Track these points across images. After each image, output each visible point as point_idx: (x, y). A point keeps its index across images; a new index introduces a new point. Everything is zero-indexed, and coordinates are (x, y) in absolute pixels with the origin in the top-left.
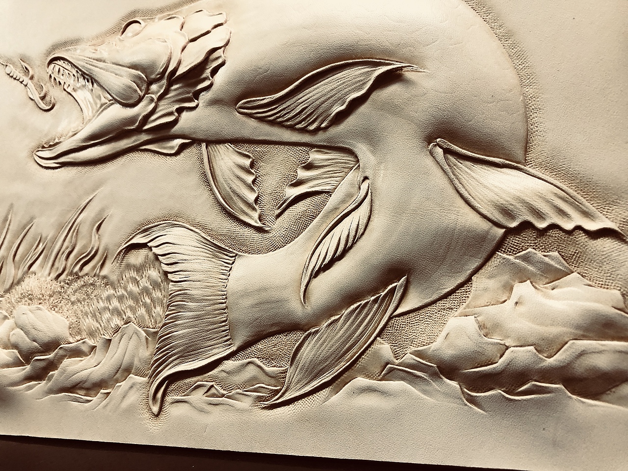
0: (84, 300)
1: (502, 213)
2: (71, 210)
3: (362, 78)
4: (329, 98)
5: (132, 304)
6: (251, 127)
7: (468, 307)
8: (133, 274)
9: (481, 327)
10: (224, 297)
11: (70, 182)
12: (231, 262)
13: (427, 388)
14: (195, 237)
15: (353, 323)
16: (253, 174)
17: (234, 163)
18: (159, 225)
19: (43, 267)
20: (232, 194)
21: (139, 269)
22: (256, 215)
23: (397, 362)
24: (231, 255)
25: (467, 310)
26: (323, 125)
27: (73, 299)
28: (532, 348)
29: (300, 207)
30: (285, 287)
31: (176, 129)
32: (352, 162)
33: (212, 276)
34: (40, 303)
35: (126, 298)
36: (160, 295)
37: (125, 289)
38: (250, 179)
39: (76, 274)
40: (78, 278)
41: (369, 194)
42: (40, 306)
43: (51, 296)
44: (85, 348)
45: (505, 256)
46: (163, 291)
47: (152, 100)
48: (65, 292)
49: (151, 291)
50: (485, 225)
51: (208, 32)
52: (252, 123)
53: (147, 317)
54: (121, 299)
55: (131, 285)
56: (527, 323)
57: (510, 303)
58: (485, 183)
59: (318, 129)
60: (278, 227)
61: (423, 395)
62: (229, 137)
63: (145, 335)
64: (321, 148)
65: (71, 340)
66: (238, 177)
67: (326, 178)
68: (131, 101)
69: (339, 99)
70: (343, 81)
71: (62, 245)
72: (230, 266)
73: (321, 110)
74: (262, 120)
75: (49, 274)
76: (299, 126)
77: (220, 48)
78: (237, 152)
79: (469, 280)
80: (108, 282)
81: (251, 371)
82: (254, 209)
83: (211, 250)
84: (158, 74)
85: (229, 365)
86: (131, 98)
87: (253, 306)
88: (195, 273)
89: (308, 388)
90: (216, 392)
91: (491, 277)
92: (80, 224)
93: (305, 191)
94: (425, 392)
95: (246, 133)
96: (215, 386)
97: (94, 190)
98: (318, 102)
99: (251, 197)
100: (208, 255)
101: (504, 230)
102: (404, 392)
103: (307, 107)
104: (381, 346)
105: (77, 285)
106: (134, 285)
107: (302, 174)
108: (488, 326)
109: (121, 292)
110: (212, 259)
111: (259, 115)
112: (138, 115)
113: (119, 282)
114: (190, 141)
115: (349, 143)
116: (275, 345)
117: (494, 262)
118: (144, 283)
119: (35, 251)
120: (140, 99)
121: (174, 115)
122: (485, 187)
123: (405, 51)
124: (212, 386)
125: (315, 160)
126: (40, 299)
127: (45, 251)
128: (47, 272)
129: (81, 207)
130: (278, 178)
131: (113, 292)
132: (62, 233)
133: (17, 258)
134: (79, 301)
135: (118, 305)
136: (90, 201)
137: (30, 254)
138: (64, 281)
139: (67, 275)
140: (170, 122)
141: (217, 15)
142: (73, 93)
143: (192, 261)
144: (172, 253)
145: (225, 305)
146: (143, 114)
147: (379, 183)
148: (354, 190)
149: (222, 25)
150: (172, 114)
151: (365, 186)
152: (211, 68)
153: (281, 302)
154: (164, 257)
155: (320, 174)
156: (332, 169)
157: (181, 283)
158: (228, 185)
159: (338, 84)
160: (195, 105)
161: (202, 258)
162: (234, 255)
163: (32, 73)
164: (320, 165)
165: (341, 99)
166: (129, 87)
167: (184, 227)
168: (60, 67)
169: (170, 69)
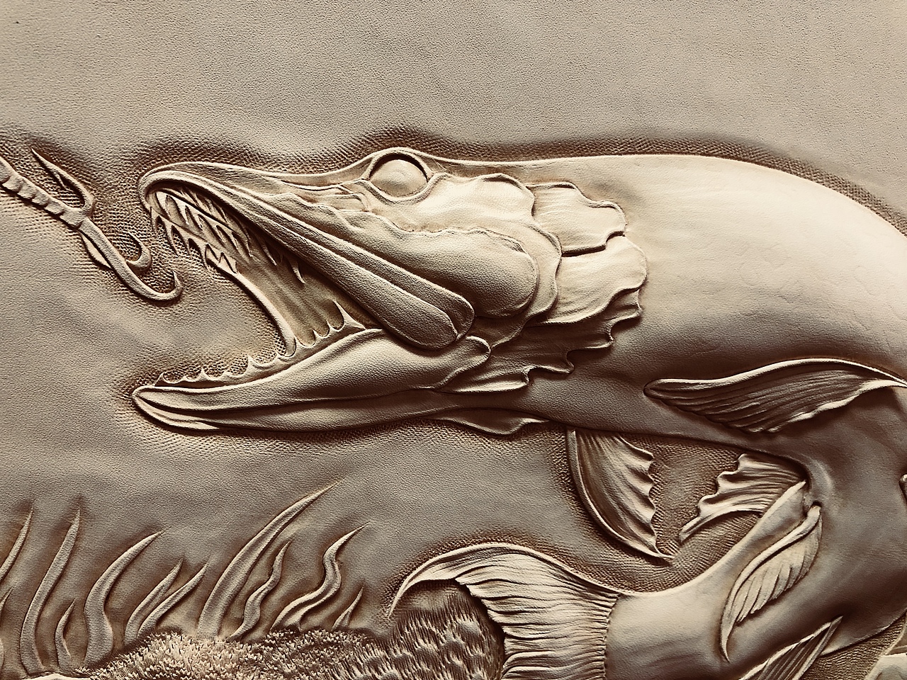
0: (315, 669)
2: (260, 518)
3: (845, 386)
4: (793, 400)
5: (425, 668)
6: (662, 418)
7: (900, 644)
8: (426, 624)
10: (603, 652)
12: (611, 605)
14: (550, 570)
16: (651, 481)
17: (627, 466)
18: (478, 550)
19: (198, 620)
20: (619, 511)
21: (439, 618)
22: (651, 540)
24: (611, 595)
25: (899, 647)
26: (772, 430)
27: (287, 671)
33: (581, 625)
35: (412, 660)
36: (481, 653)
37: (411, 648)
38: (646, 488)
39: (293, 627)
40: (298, 634)
41: (820, 524)
43: (234, 671)
46: (487, 647)
47: (481, 349)
48: (267, 659)
49: (464, 647)
51: (602, 248)
52: (664, 412)
54: (400, 664)
55: (421, 641)
59: (764, 433)
62: (621, 429)
66: (632, 488)
67: (756, 493)
68: (437, 345)
69: (806, 404)
70: (820, 383)
71: (246, 579)
72: (611, 610)
73: (776, 412)
74: (682, 410)
75: (219, 632)
76: (737, 425)
77: (634, 290)
78: (632, 449)
79: (903, 616)
80: (369, 637)
82: (651, 533)
83: (578, 589)
86: (437, 339)
88: (559, 626)
92: (291, 541)
93: (729, 511)
95: (651, 424)
97: (319, 483)
98: (775, 403)
99: (647, 514)
100: (573, 597)
103: (757, 405)
105: (293, 645)
106: (427, 641)
107: (725, 486)
109: (399, 653)
110: (580, 602)
111: (679, 403)
112: (446, 370)
113: (395, 638)
114: (543, 421)
115: (799, 457)
118: (449, 636)
119: (170, 591)
120: (454, 344)
121: (525, 381)
125: (747, 469)
127: (199, 590)
128: (213, 627)
129: (290, 513)
130: (688, 488)
131: (380, 653)
132: (243, 558)
133: (116, 604)
134: (301, 671)
135: (394, 671)
136: (312, 502)
137: (155, 596)
138: (261, 641)
139: (267, 631)
140: (514, 390)
141: (603, 207)
142: (239, 277)
143: (550, 609)
144: (516, 597)
145: (603, 663)
146: (459, 370)
147: (834, 512)
148: (796, 516)
149: (620, 234)
150: (520, 377)
151: (814, 513)
152: (614, 321)
153: (693, 656)
154: (495, 602)
155: (749, 488)
156: (766, 482)
157: (533, 641)
158: (616, 498)
159: (811, 385)
160: (567, 371)
161: (564, 602)
162: (616, 595)
163: (89, 198)
164: (751, 475)
165: (810, 404)
166: (437, 320)
167: (529, 554)
168: (191, 208)
169: (537, 309)
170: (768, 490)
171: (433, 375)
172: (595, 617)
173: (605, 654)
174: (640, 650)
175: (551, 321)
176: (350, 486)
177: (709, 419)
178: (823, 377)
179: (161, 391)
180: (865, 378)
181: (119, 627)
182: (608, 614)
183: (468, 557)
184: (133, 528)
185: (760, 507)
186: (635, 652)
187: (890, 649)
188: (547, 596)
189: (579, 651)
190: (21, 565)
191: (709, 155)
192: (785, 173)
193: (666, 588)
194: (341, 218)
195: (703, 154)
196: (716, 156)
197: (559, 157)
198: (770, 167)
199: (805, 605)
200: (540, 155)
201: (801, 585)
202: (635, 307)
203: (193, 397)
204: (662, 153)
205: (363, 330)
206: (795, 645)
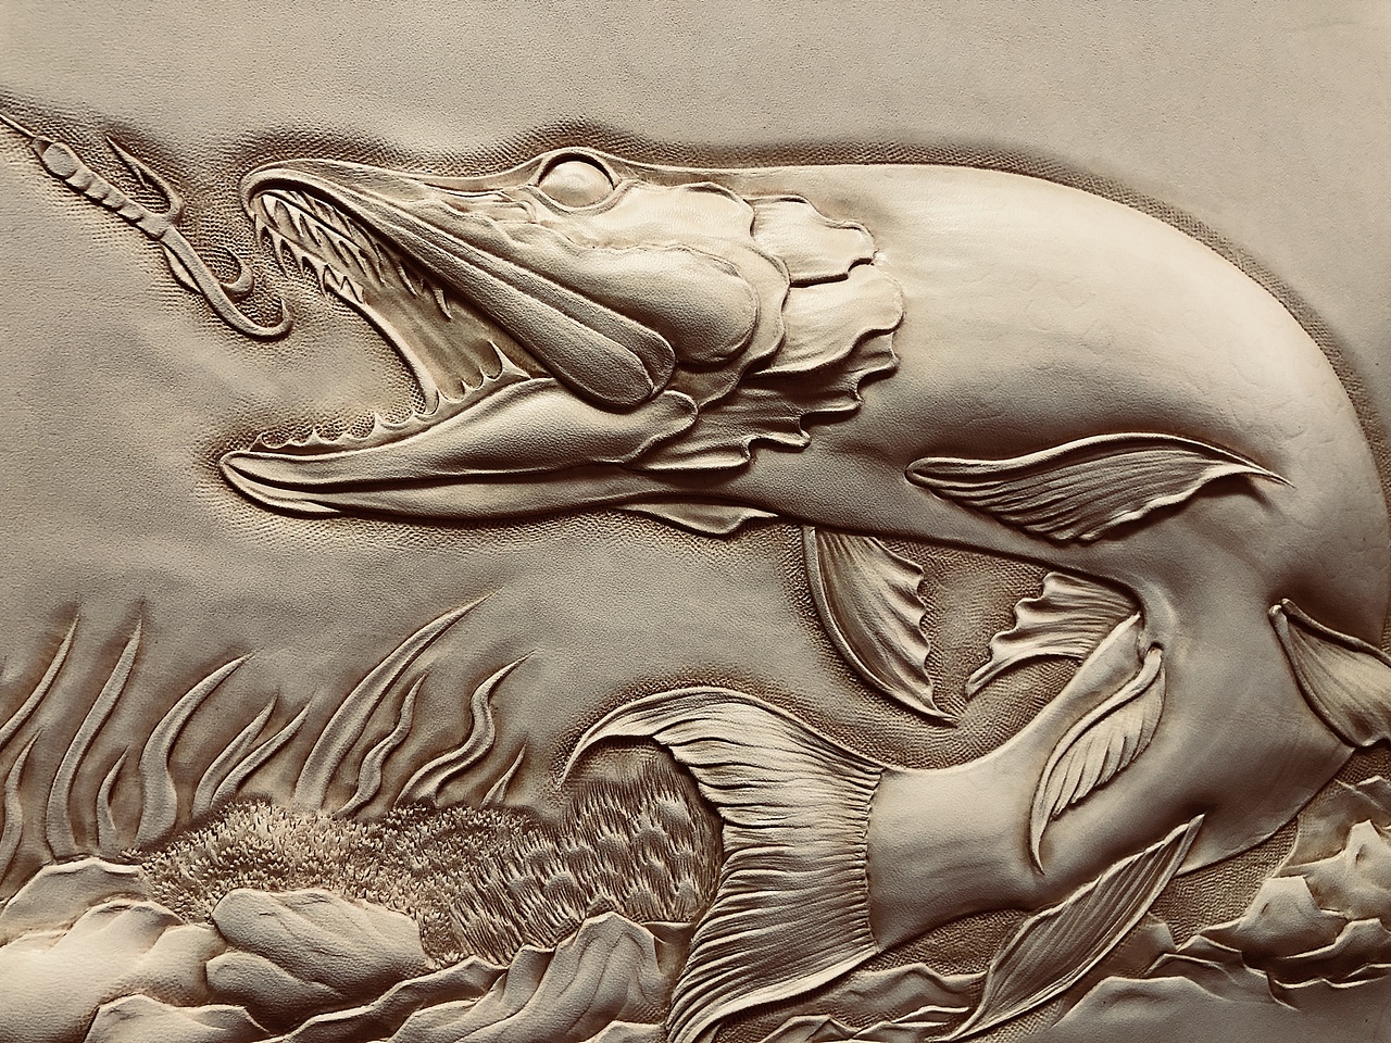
0: (456, 865)
1: (1355, 725)
2: (385, 639)
3: (1182, 473)
4: (1112, 493)
5: (612, 871)
6: (932, 514)
7: (1292, 861)
8: (613, 804)
9: (1314, 890)
10: (862, 855)
11: (384, 564)
12: (873, 784)
13: (1219, 983)
14: (785, 728)
15: (1113, 894)
16: (922, 606)
17: (886, 581)
18: (684, 696)
19: (294, 785)
20: (878, 645)
21: (630, 794)
22: (927, 692)
23: (1180, 947)
24: (872, 769)
25: (1291, 867)
26: (1087, 536)
27: (416, 866)
28: (1377, 920)
29: (1021, 683)
31: (738, 485)
32: (1124, 609)
33: (832, 813)
34: (315, 884)
35: (593, 857)
37: (591, 839)
38: (914, 616)
39: (426, 801)
40: (433, 811)
41: (1163, 675)
42: (318, 891)
43: (343, 861)
44: (470, 979)
45: (1344, 785)
46: (698, 842)
47: (685, 409)
48: (390, 848)
49: (666, 840)
50: (1331, 742)
51: (843, 277)
52: (935, 504)
53: (655, 898)
54: (575, 862)
55: (605, 828)
56: (1374, 886)
57: (1348, 855)
58: (1336, 676)
59: (1076, 540)
60: (973, 717)
61: (1212, 995)
63: (653, 936)
64: (1066, 573)
65: (431, 964)
66: (895, 613)
67: (1071, 631)
68: (625, 400)
69: (1131, 499)
70: (1147, 469)
71: (364, 727)
72: (871, 792)
73: (1088, 510)
74: (961, 503)
75: (323, 804)
76: (1037, 528)
77: (886, 332)
78: (894, 559)
79: (1294, 821)
80: (531, 821)
81: (914, 986)
82: (925, 681)
83: (824, 758)
85: (870, 977)
86: (624, 391)
88: (798, 809)
89: (1027, 1005)
90: (834, 1031)
91: (1322, 815)
92: (427, 675)
93: (1034, 654)
94: (1215, 990)
95: (920, 524)
96: (834, 1021)
97: (469, 594)
98: (1087, 496)
99: (918, 654)
100: (818, 769)
101: (1352, 750)
102: (1185, 993)
103: (1063, 499)
104: (1155, 926)
105: (425, 828)
106: (614, 829)
107: (1026, 618)
108: (1323, 891)
109: (576, 845)
110: (829, 778)
111: (955, 493)
112: (641, 436)
113: (568, 823)
114: (771, 515)
115: (1128, 578)
116: (963, 936)
117: (1334, 793)
118: (646, 823)
119: (258, 741)
120: (648, 400)
121: (746, 456)
122: (1336, 682)
123: (1259, 442)
124: (829, 1021)
125: (1056, 594)
126: (312, 872)
127: (298, 742)
128: (315, 796)
129: (426, 634)
130: (974, 619)
131: (549, 845)
132: (360, 698)
133: (185, 757)
134: (436, 868)
135: (567, 873)
136: (457, 619)
137: (238, 747)
138: (381, 820)
139: (390, 806)
140: (730, 468)
141: (844, 228)
142: (366, 308)
143: (786, 784)
144: (734, 764)
145: (864, 871)
146: (656, 437)
147: (1181, 658)
148: (1130, 664)
149: (867, 261)
150: (736, 449)
151: (1153, 660)
152: (860, 374)
153: (991, 864)
154: (708, 771)
155: (1061, 623)
156: (1084, 616)
157: (763, 830)
158: (872, 626)
159: (1135, 471)
160: (800, 442)
161: (806, 775)
162: (880, 770)
163: (176, 201)
164: (1063, 604)
165: (1136, 499)
166: (625, 365)
167: (755, 704)
168: (306, 216)
169: (757, 352)
170: (1088, 627)
171: (621, 443)
172: (850, 802)
173: (867, 858)
174: (917, 852)
175: (775, 369)
176: (509, 597)
177: (998, 518)
179: (259, 458)
180: (1207, 461)
181: (186, 791)
182: (868, 798)
183: (672, 705)
184: (213, 648)
185: (1077, 650)
186: (910, 856)
187: (1278, 869)
188: (781, 765)
189: (829, 850)
190: (58, 695)
191: (985, 167)
192: (1087, 193)
193: (951, 764)
194: (500, 231)
195: (977, 166)
196: (993, 168)
197: (787, 165)
198: (1065, 184)
199: (1148, 794)
200: (761, 161)
201: (1142, 763)
202: (888, 354)
203: (300, 467)
204: (922, 163)
205: (526, 379)
206: (1139, 855)
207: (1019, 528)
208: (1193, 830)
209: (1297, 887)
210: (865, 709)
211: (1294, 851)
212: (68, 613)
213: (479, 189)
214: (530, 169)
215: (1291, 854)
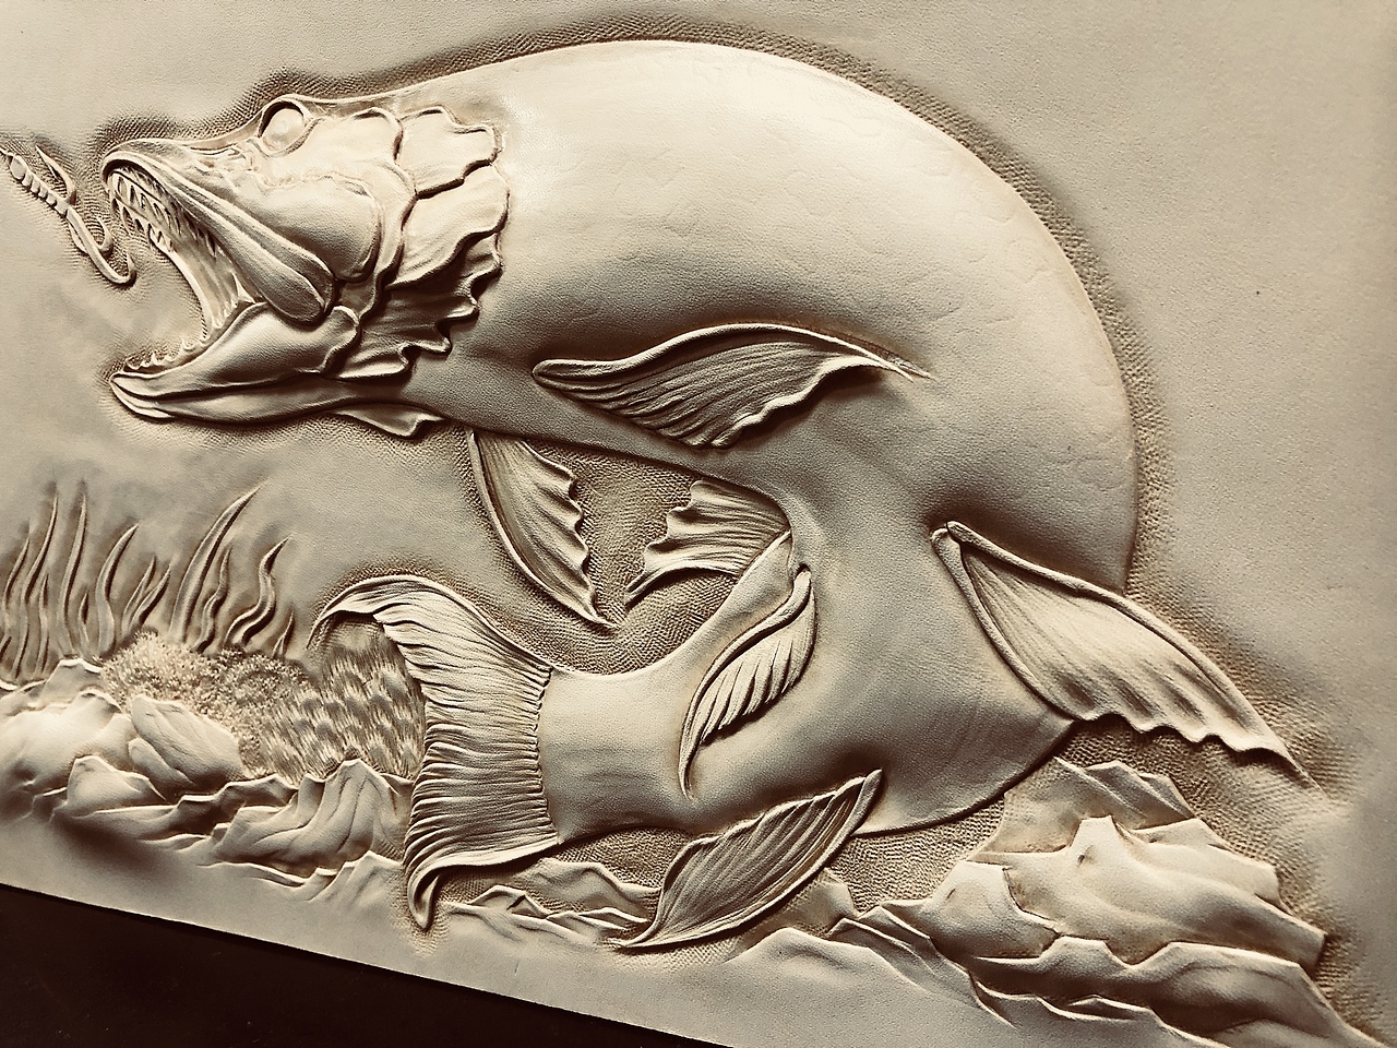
0: (261, 700)
1: (1068, 691)
2: (206, 518)
3: (795, 368)
4: (727, 393)
5: (357, 725)
7: (992, 846)
8: (355, 670)
9: (1014, 889)
10: (534, 747)
11: (197, 458)
12: (542, 680)
13: (914, 967)
14: (468, 619)
15: (778, 838)
16: (577, 510)
17: (536, 484)
18: (391, 582)
19: (169, 623)
20: (535, 548)
21: (364, 661)
22: (586, 596)
23: (860, 915)
24: (542, 667)
25: (991, 853)
26: (717, 442)
27: (239, 696)
28: (1101, 944)
29: (675, 595)
30: (649, 753)
32: (776, 524)
33: (508, 703)
34: (176, 698)
35: (344, 710)
36: (409, 718)
37: (340, 694)
38: (571, 520)
39: (237, 647)
40: (244, 656)
41: (811, 602)
42: (177, 703)
43: (195, 684)
44: (274, 791)
45: (1068, 765)
47: (349, 322)
48: (222, 679)
49: (391, 706)
50: (1033, 709)
51: (457, 184)
53: (388, 754)
54: (333, 710)
55: (349, 688)
56: (1098, 899)
57: (1071, 854)
59: (707, 447)
60: (632, 626)
61: (904, 978)
62: (523, 431)
63: (388, 786)
64: (713, 484)
65: (247, 773)
66: (547, 516)
67: (725, 544)
68: (305, 317)
69: (747, 400)
70: (757, 365)
71: (201, 585)
73: (710, 413)
74: (588, 406)
75: (184, 639)
76: (669, 433)
77: (487, 235)
78: (541, 461)
79: (998, 797)
80: (303, 675)
81: (591, 886)
82: (582, 583)
83: (500, 650)
84: (355, 271)
85: (553, 866)
87: (590, 778)
88: (474, 695)
89: (698, 933)
90: (530, 908)
91: (1039, 798)
92: (230, 548)
93: (684, 565)
94: (907, 973)
95: (558, 428)
96: (529, 898)
97: (249, 484)
98: (703, 397)
99: (576, 558)
100: (496, 660)
101: (1068, 723)
102: (871, 966)
103: (680, 401)
104: (832, 884)
105: (242, 668)
106: (355, 689)
107: (676, 528)
108: (1027, 890)
109: (332, 698)
110: (506, 670)
111: (581, 396)
112: (322, 349)
113: (326, 679)
114: (438, 419)
115: (769, 489)
116: (635, 846)
117: (1047, 774)
118: (376, 688)
119: (149, 588)
120: (323, 316)
121: (402, 363)
122: (1040, 632)
124: (523, 898)
125: (702, 504)
126: (175, 690)
127: (167, 592)
128: (179, 634)
129: (228, 514)
130: (628, 527)
131: (312, 694)
133: (115, 594)
134: (250, 700)
135: (329, 721)
136: (245, 504)
137: (137, 594)
138: (216, 657)
139: (221, 647)
140: (393, 375)
141: (473, 131)
142: (174, 256)
143: (464, 671)
144: (428, 647)
145: (536, 762)
146: (333, 349)
147: (831, 584)
148: (781, 584)
149: (486, 163)
150: (390, 358)
151: (802, 582)
152: (467, 282)
154: (410, 651)
155: (708, 535)
156: (737, 529)
157: (449, 709)
159: (746, 367)
160: (442, 349)
161: (485, 665)
162: (547, 668)
163: (71, 187)
164: (712, 515)
165: (752, 400)
167: (443, 594)
168: (135, 186)
170: (741, 541)
171: (312, 356)
172: (525, 695)
173: (537, 750)
174: (574, 753)
175: (399, 280)
176: (271, 488)
177: (631, 422)
178: (760, 354)
179: (128, 377)
180: (822, 353)
181: (117, 618)
182: (539, 694)
183: (385, 588)
184: (119, 519)
185: (729, 566)
186: (568, 754)
187: (972, 854)
188: (462, 653)
189: (503, 737)
190: (53, 544)
197: (436, 77)
201: (793, 697)
202: (488, 257)
203: (148, 383)
205: (252, 304)
207: (654, 433)
208: (871, 785)
209: (992, 880)
210: (532, 608)
211: (996, 835)
212: (52, 489)
213: (222, 147)
214: (256, 121)
215: (992, 838)
